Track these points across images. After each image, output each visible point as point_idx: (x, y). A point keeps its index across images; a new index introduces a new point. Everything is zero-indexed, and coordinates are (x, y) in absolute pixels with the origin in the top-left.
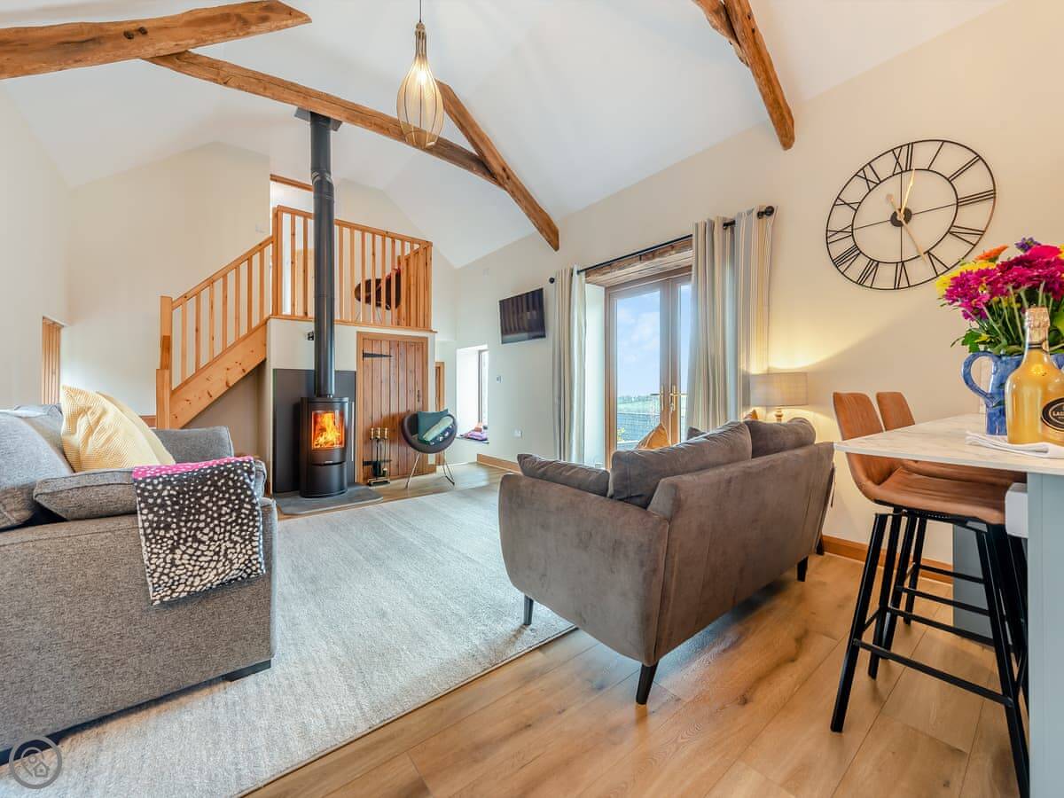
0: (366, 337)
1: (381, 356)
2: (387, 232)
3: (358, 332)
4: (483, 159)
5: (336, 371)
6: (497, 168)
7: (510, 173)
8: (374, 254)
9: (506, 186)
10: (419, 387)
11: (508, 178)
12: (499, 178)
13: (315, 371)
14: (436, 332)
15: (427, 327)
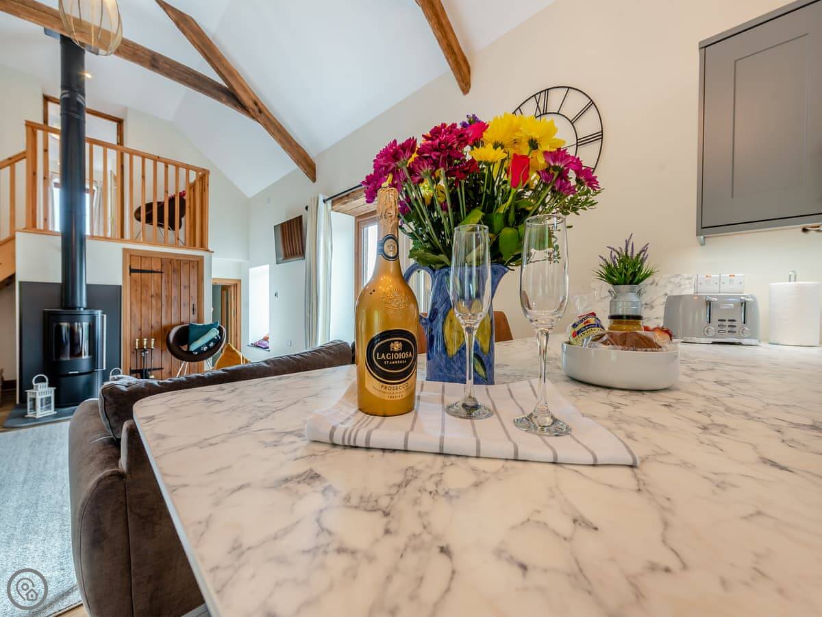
0: (132, 253)
1: (152, 272)
2: (158, 157)
3: (125, 250)
4: (232, 92)
5: (88, 286)
6: (249, 103)
7: (262, 107)
8: (143, 177)
9: (259, 119)
10: (194, 301)
11: (260, 111)
12: (251, 111)
13: (62, 284)
14: (213, 252)
15: (203, 246)
